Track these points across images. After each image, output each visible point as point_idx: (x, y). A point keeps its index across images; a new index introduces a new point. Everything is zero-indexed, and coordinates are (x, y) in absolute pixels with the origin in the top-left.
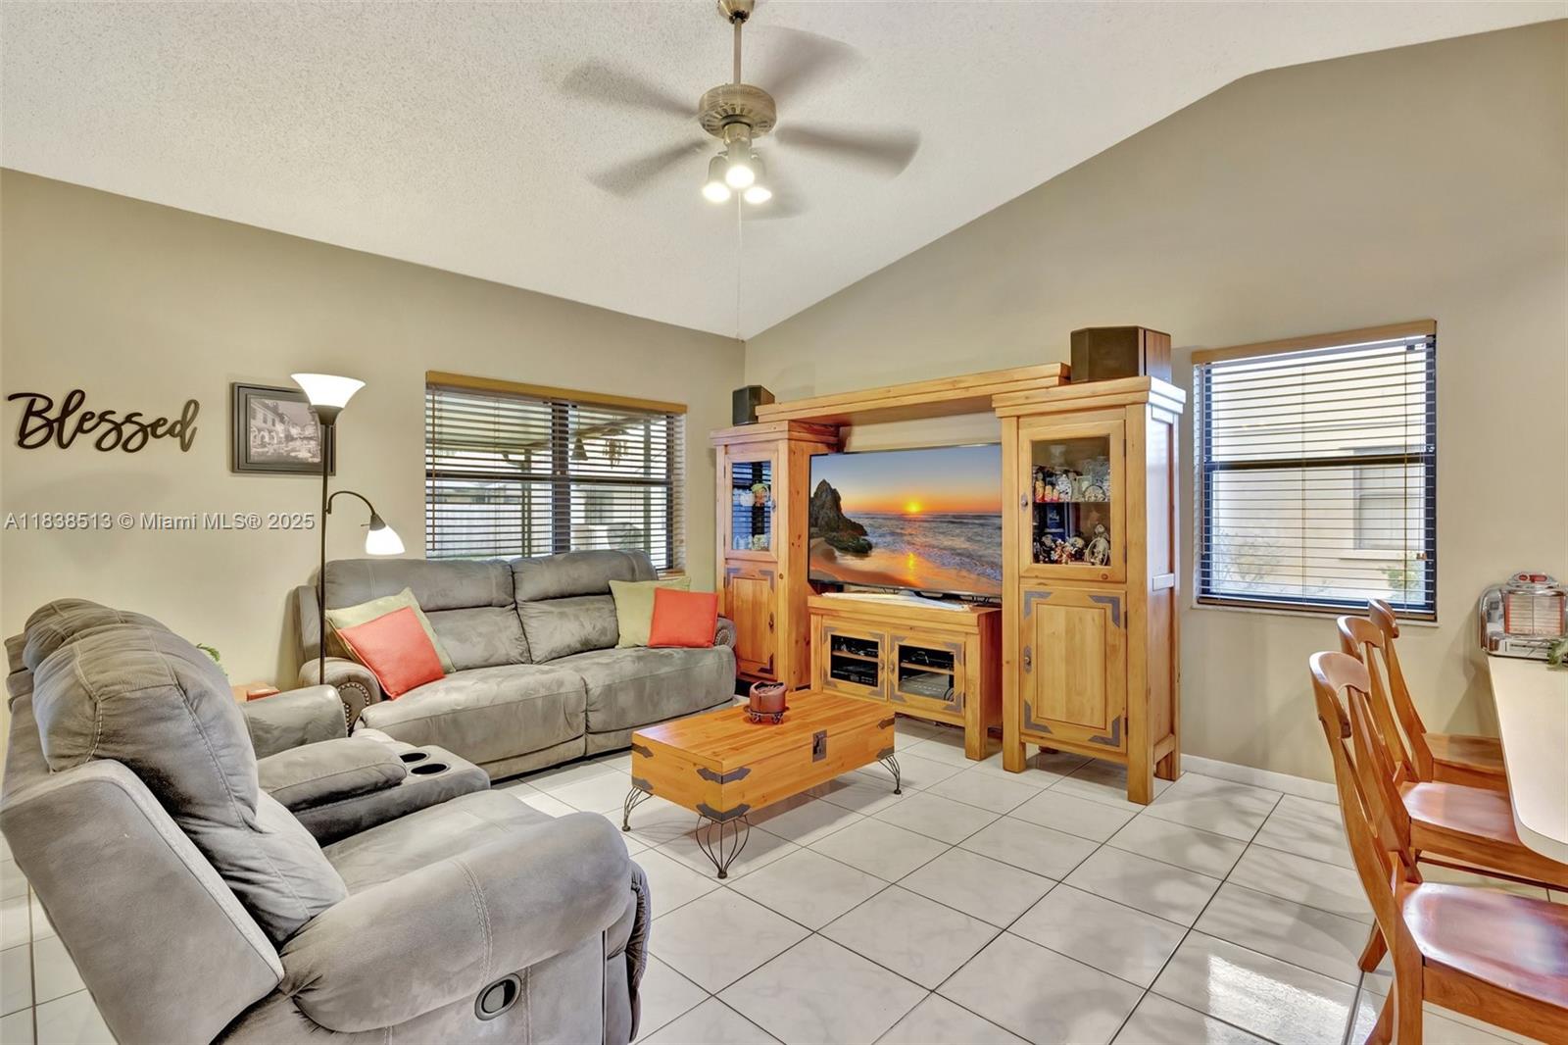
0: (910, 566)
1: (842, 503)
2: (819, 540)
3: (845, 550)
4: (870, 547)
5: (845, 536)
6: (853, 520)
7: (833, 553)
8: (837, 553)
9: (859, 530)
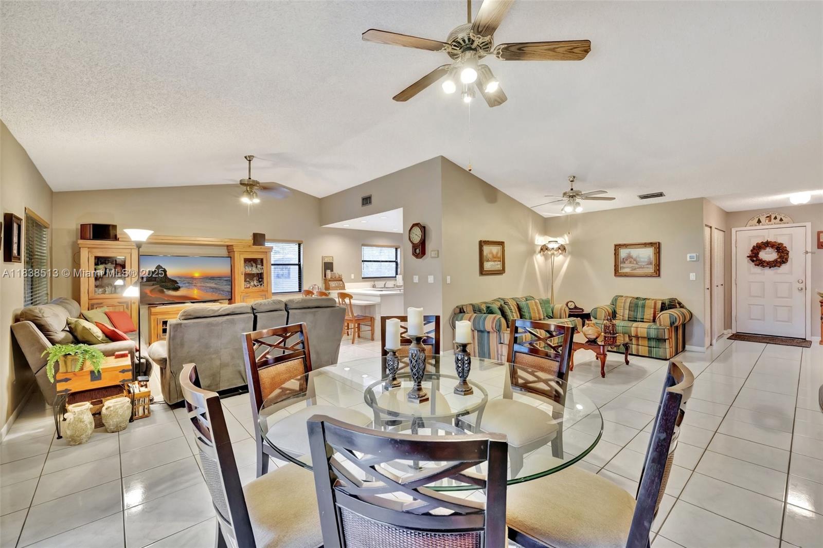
0: (195, 293)
1: (167, 273)
2: (156, 286)
3: (169, 289)
4: (179, 287)
5: (169, 284)
6: (172, 279)
7: (163, 290)
8: (165, 290)
9: (176, 282)
